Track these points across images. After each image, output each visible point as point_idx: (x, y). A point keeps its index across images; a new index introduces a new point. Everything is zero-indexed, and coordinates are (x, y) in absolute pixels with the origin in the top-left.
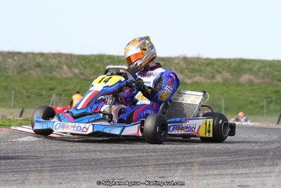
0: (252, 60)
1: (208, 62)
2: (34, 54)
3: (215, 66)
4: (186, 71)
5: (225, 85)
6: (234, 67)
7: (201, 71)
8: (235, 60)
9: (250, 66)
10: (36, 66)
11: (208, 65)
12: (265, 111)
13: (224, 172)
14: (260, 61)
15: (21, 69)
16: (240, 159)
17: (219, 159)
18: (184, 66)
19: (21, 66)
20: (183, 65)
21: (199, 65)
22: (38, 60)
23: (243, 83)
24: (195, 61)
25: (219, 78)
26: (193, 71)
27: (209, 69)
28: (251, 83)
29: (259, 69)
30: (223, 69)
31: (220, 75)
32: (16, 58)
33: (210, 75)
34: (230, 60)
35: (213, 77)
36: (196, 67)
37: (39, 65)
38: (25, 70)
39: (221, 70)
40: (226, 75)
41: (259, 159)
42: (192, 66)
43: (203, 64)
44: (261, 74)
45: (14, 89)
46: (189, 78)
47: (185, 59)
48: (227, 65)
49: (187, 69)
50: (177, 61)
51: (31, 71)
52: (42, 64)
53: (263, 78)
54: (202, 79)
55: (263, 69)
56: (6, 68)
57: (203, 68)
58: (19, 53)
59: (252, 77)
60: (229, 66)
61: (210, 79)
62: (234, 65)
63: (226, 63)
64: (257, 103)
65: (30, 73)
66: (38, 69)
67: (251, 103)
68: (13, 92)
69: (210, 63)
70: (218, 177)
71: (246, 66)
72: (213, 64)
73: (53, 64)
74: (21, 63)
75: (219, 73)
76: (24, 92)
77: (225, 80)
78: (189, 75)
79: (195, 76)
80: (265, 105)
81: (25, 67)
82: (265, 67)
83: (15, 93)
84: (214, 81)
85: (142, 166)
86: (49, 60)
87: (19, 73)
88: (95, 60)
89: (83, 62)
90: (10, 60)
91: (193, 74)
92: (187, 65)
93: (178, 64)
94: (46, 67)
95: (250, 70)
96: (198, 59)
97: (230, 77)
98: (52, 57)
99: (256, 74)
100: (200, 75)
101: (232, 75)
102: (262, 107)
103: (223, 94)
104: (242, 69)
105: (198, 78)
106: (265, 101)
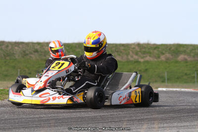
0: (186, 45)
2: (33, 43)
3: (160, 50)
4: (140, 53)
5: (167, 62)
6: (173, 50)
7: (150, 53)
8: (174, 45)
9: (185, 49)
10: (34, 52)
11: (155, 49)
12: (196, 80)
13: (171, 125)
14: (191, 45)
15: (24, 54)
16: (182, 115)
17: (167, 115)
18: (139, 50)
19: (24, 52)
20: (137, 49)
21: (149, 49)
22: (36, 48)
23: (180, 60)
24: (146, 46)
25: (163, 58)
26: (144, 53)
27: (156, 51)
28: (185, 61)
29: (191, 51)
30: (166, 51)
31: (164, 56)
32: (20, 46)
33: (157, 56)
34: (170, 45)
35: (159, 57)
36: (147, 50)
37: (36, 51)
38: (27, 54)
39: (164, 52)
40: (168, 55)
41: (195, 115)
42: (144, 50)
43: (152, 48)
44: (192, 54)
45: (20, 68)
46: (142, 58)
47: (139, 45)
48: (168, 48)
50: (133, 46)
51: (31, 55)
52: (39, 50)
53: (194, 57)
54: (151, 59)
56: (14, 53)
57: (151, 51)
58: (22, 43)
59: (186, 57)
60: (170, 49)
61: (156, 58)
62: (173, 48)
63: (167, 47)
64: (189, 74)
65: (30, 57)
66: (36, 54)
67: (186, 74)
68: (19, 70)
69: (156, 47)
70: (168, 129)
71: (182, 49)
72: (159, 48)
73: (46, 50)
74: (24, 49)
75: (163, 54)
76: (27, 69)
77: (167, 59)
78: (142, 56)
79: (146, 56)
80: (196, 76)
81: (27, 52)
82: (195, 49)
83: (20, 71)
84: (160, 60)
85: (114, 121)
86: (44, 47)
87: (23, 57)
88: (76, 47)
89: (67, 48)
90: (16, 48)
91: (144, 55)
92: (141, 49)
93: (134, 48)
94: (42, 52)
95: (185, 52)
96: (148, 44)
97: (171, 57)
98: (46, 45)
99: (189, 55)
100: (150, 56)
101: (172, 55)
102: (194, 77)
103: (166, 69)
104: (179, 51)
105: (148, 58)
106: (196, 73)
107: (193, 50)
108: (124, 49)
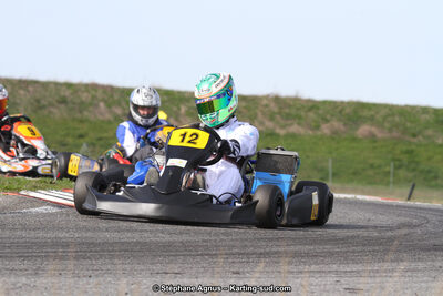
0: (374, 105)
1: (310, 104)
3: (320, 112)
4: (278, 116)
5: (334, 139)
6: (348, 114)
7: (300, 118)
8: (350, 104)
9: (373, 113)
10: (60, 102)
11: (311, 109)
12: (391, 179)
13: (326, 268)
14: (386, 106)
15: (38, 106)
18: (276, 110)
19: (38, 101)
20: (274, 107)
21: (298, 109)
22: (62, 94)
23: (360, 137)
24: (291, 103)
25: (326, 129)
26: (288, 117)
27: (311, 115)
28: (372, 138)
29: (385, 118)
30: (332, 116)
31: (328, 125)
32: (30, 88)
33: (313, 124)
34: (342, 103)
35: (318, 127)
36: (293, 112)
37: (63, 101)
38: (44, 107)
39: (328, 117)
40: (336, 124)
42: (287, 110)
43: (303, 107)
44: (387, 125)
46: (283, 127)
47: (277, 99)
48: (337, 110)
49: (280, 113)
50: (265, 102)
51: (52, 109)
52: (68, 99)
53: (390, 130)
54: (301, 130)
55: (390, 119)
56: (15, 103)
57: (303, 114)
58: (36, 82)
59: (374, 129)
60: (341, 112)
61: (312, 130)
62: (347, 110)
63: (336, 107)
64: (379, 166)
65: (50, 112)
66: (62, 106)
67: (372, 166)
69: (313, 106)
71: (366, 113)
72: (318, 108)
73: (84, 99)
74: (38, 96)
75: (327, 121)
77: (335, 132)
78: (282, 122)
79: (291, 125)
80: (392, 170)
81: (44, 102)
82: (393, 115)
84: (319, 133)
86: (80, 93)
90: (22, 92)
91: (289, 122)
92: (280, 108)
93: (266, 106)
94: (74, 104)
95: (372, 118)
96: (296, 99)
97: (342, 128)
98: (84, 89)
99: (380, 125)
100: (299, 124)
101: (345, 125)
102: (388, 173)
103: (331, 153)
104: (360, 117)
105: (295, 128)
106: (392, 164)
107: (389, 115)
108: (245, 107)
